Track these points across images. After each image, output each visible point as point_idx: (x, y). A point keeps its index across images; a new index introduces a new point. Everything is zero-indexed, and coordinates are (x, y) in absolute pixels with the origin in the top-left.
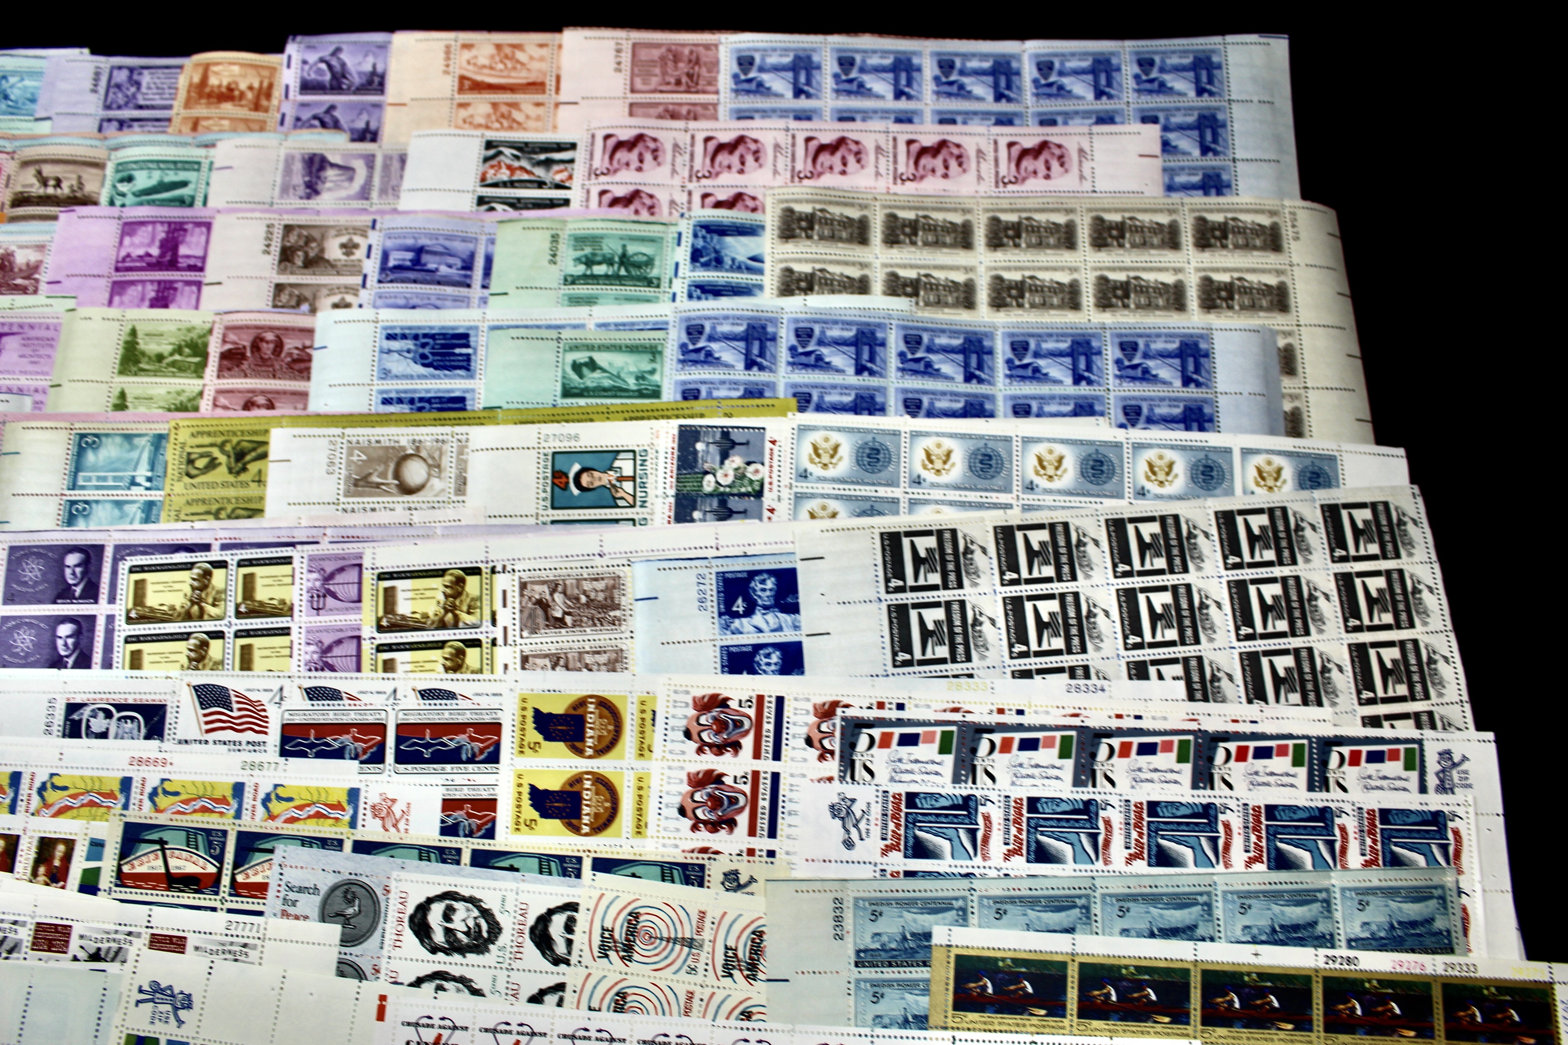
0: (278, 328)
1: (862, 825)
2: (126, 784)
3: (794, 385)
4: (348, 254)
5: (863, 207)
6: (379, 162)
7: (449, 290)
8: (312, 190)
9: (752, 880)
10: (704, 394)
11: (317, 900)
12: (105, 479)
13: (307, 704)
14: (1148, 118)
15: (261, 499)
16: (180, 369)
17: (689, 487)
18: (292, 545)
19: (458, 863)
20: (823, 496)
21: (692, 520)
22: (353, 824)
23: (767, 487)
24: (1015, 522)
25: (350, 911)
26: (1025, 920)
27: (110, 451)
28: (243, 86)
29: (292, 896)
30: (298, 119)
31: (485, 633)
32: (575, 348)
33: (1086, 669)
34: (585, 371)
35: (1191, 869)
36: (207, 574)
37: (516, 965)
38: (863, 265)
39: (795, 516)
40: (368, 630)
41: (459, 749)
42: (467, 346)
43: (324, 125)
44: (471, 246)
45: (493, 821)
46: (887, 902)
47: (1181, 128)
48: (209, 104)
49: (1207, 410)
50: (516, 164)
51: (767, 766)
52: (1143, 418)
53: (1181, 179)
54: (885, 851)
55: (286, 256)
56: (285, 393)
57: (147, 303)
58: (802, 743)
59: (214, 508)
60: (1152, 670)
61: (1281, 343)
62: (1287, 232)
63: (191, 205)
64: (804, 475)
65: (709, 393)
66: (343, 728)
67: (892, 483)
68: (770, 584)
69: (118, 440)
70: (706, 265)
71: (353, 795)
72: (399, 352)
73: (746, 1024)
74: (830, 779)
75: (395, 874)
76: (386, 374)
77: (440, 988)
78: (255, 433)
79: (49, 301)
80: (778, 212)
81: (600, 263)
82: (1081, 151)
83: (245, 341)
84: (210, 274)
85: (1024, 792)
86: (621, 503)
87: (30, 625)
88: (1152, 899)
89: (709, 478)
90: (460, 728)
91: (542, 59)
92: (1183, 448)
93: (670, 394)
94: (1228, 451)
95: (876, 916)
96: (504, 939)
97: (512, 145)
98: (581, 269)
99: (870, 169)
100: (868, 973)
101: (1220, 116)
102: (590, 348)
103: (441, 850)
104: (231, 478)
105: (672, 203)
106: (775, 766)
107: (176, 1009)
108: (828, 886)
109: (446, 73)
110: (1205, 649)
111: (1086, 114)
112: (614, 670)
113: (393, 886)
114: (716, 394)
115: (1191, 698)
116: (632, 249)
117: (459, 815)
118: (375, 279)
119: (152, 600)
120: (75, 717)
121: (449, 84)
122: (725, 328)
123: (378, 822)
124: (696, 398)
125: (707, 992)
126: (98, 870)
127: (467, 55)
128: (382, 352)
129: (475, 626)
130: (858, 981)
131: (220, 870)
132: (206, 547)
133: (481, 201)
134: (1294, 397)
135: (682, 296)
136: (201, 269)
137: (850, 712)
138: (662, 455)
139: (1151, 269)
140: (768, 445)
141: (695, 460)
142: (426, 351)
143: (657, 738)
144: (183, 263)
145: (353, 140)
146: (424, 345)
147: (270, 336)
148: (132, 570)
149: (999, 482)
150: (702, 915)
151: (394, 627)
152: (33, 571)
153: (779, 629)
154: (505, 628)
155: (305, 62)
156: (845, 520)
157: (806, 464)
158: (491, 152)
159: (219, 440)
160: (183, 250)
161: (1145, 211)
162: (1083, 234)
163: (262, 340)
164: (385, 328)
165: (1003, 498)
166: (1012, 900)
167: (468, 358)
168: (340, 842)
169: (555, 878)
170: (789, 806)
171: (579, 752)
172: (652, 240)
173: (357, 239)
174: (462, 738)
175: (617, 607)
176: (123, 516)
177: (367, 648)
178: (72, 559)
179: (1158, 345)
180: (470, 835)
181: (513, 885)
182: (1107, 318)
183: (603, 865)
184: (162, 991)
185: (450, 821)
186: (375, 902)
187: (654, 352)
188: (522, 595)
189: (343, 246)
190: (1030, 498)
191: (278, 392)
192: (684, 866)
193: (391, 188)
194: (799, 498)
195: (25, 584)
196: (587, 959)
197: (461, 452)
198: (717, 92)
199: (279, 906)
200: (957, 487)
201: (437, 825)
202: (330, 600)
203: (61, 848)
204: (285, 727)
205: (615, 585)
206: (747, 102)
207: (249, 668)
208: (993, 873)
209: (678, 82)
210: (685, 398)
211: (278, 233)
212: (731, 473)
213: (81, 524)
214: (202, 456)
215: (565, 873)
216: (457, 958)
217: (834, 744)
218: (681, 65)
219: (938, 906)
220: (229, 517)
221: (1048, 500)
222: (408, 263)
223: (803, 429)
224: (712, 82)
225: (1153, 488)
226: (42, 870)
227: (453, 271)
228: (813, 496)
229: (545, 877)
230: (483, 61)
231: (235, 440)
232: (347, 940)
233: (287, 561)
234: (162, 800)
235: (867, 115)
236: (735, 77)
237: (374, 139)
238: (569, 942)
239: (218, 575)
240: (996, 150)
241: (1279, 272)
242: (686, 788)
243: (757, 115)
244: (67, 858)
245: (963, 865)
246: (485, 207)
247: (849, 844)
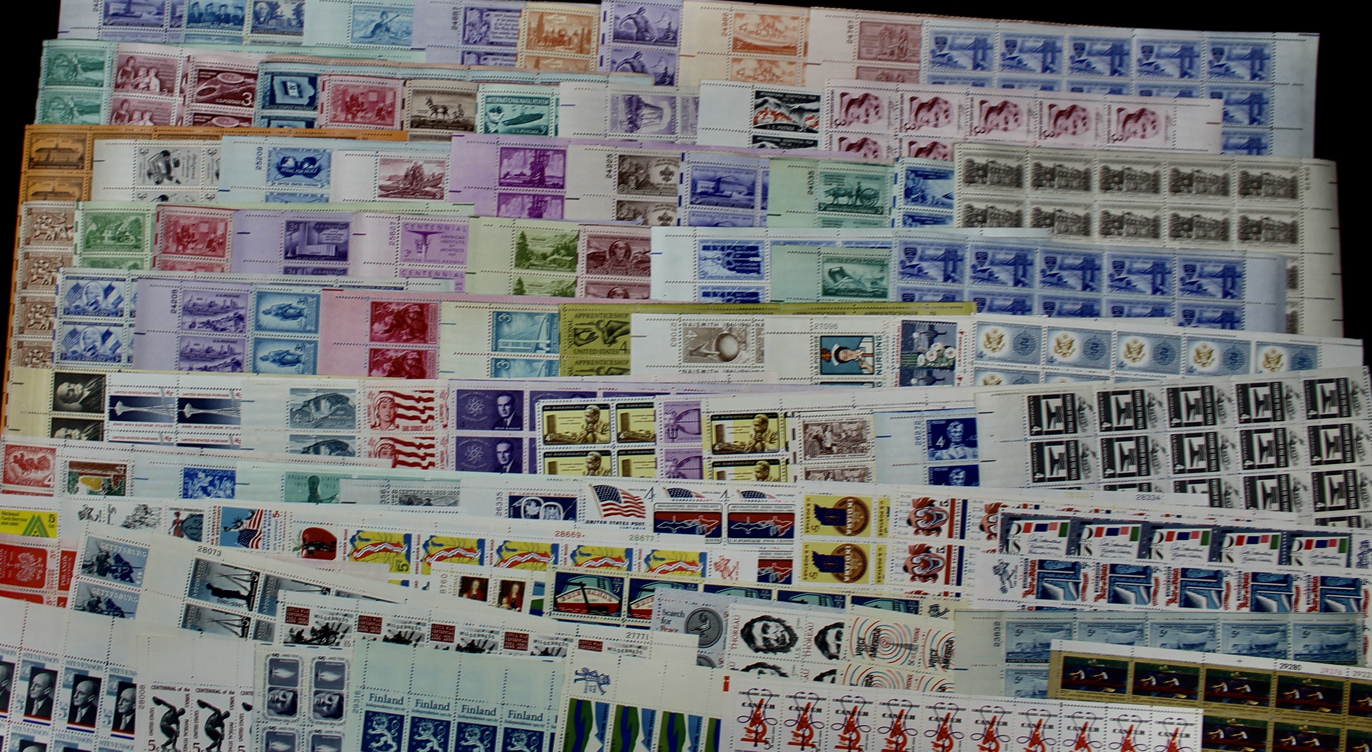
0: (627, 238)
1: (1012, 579)
2: (555, 548)
3: (975, 293)
4: (667, 179)
5: (1020, 158)
6: (679, 101)
7: (740, 211)
8: (634, 125)
9: (946, 611)
10: (917, 298)
11: (683, 620)
12: (518, 345)
13: (670, 500)
14: (1216, 95)
15: (627, 362)
16: (559, 265)
17: (909, 362)
18: (653, 394)
19: (770, 598)
20: (993, 370)
21: (910, 385)
22: (703, 574)
23: (957, 363)
24: (1111, 389)
25: (704, 627)
26: (1105, 637)
27: (519, 325)
28: (570, 33)
29: (667, 618)
30: (614, 62)
31: (782, 455)
32: (830, 260)
33: (1149, 485)
34: (838, 277)
35: (1204, 609)
36: (596, 413)
37: (806, 659)
38: (1019, 203)
39: (974, 383)
40: (706, 453)
41: (768, 529)
42: (757, 255)
43: (634, 69)
44: (752, 177)
45: (790, 572)
46: (1026, 625)
47: (1238, 103)
48: (546, 47)
49: (1237, 315)
50: (778, 111)
51: (956, 542)
52: (1195, 320)
53: (1234, 141)
54: (1026, 594)
55: (623, 179)
56: (635, 285)
57: (527, 212)
58: (977, 528)
59: (596, 367)
60: (1189, 487)
61: (1290, 265)
62: (1302, 184)
63: (546, 133)
64: (980, 356)
65: (921, 298)
66: (695, 515)
67: (1036, 362)
68: (960, 428)
69: (524, 317)
70: (915, 201)
71: (703, 556)
72: (712, 259)
73: (942, 694)
74: (994, 551)
75: (731, 605)
76: (704, 275)
77: (760, 672)
78: (619, 315)
79: (456, 207)
80: (963, 163)
81: (843, 196)
82: (1167, 118)
83: (605, 248)
84: (569, 192)
85: (1108, 561)
86: (865, 371)
87: (478, 444)
88: (1180, 627)
89: (921, 356)
90: (768, 516)
91: (794, 29)
92: (1220, 341)
93: (893, 296)
94: (1248, 343)
95: (1019, 633)
96: (798, 644)
97: (775, 95)
98: (830, 200)
99: (1024, 128)
100: (1013, 666)
101: (1266, 96)
102: (840, 260)
103: (759, 591)
104: (606, 347)
105: (889, 148)
106: (961, 543)
107: (600, 684)
108: (992, 615)
109: (724, 34)
110: (1222, 475)
111: (1173, 88)
112: (863, 481)
113: (730, 612)
114: (925, 298)
115: (1212, 505)
116: (865, 185)
117: (769, 569)
118: (689, 200)
119: (560, 429)
120: (516, 504)
121: (725, 43)
122: (930, 252)
123: (719, 574)
124: (912, 300)
125: (921, 675)
126: (542, 600)
127: (740, 22)
128: (700, 259)
129: (774, 451)
130: (1007, 670)
131: (621, 601)
132: (593, 395)
133: (755, 139)
134: (1294, 304)
135: (899, 222)
136: (562, 187)
137: (1007, 510)
138: (891, 340)
139: (1208, 210)
140: (958, 335)
141: (912, 344)
142: (730, 258)
143: (890, 524)
144: (549, 182)
145: (657, 84)
146: (728, 255)
147: (621, 244)
148: (545, 409)
149: (1101, 362)
150: (917, 631)
151: (723, 451)
152: (475, 407)
153: (964, 457)
154: (795, 454)
155: (617, 18)
156: (1005, 387)
157: (982, 348)
158: (760, 100)
159: (596, 320)
160: (548, 172)
161: (1209, 165)
162: (1165, 183)
163: (616, 247)
164: (702, 242)
165: (1103, 373)
166: (1098, 625)
167: (758, 264)
168: (695, 586)
169: (829, 608)
170: (969, 567)
171: (843, 532)
172: (877, 178)
173: (672, 168)
174: (770, 522)
175: (864, 441)
176: (533, 370)
177: (706, 464)
178: (502, 400)
179: (1209, 269)
180: (776, 581)
181: (805, 612)
182: (1176, 245)
183: (858, 601)
184: (590, 674)
185: (764, 573)
186: (719, 621)
187: (882, 264)
188: (805, 433)
189: (662, 173)
190: (1120, 373)
191: (630, 285)
192: (907, 602)
193: (690, 126)
194: (978, 371)
195: (471, 415)
196: (849, 656)
197: (759, 334)
198: (919, 62)
199: (659, 624)
200: (1075, 365)
201: (756, 576)
202: (679, 432)
203: (516, 588)
204: (656, 513)
205: (863, 426)
206: (940, 72)
207: (628, 475)
208: (1088, 609)
209: (892, 54)
210: (904, 300)
211: (615, 162)
212: (935, 354)
213: (504, 376)
214: (584, 331)
215: (835, 605)
216: (771, 655)
217: (997, 530)
218: (894, 40)
219: (1055, 628)
220: (606, 374)
221: (1132, 374)
222: (711, 191)
223: (981, 324)
224: (916, 54)
225: (1198, 367)
226: (505, 600)
227: (741, 196)
228: (986, 370)
229: (822, 607)
230: (751, 28)
231: (607, 321)
232: (702, 644)
233: (650, 405)
234: (580, 559)
235: (1022, 84)
236: (933, 52)
237: (671, 83)
238: (838, 646)
239: (604, 414)
240: (1109, 114)
241: (1294, 214)
242: (908, 555)
243: (947, 81)
244: (521, 593)
245: (1070, 604)
246: (759, 144)
247: (1004, 590)
